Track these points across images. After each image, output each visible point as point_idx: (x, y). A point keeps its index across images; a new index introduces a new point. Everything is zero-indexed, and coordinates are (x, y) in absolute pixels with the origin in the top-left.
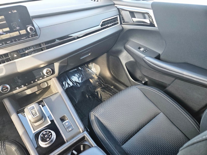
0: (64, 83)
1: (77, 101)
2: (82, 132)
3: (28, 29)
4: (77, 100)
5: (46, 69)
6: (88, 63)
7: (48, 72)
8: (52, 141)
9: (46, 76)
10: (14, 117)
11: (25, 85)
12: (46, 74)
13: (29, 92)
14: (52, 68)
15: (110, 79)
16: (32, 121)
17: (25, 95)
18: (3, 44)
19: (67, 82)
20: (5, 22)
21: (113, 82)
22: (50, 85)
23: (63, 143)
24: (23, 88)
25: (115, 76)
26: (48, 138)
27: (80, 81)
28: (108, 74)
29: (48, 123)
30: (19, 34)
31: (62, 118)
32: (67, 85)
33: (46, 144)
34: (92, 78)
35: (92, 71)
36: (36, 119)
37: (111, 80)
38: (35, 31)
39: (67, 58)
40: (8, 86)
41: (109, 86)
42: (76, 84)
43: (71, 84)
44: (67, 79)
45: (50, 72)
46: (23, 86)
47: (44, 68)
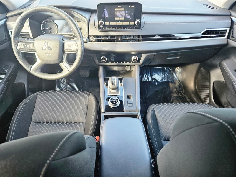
0: (144, 76)
3: (136, 22)
7: (135, 59)
10: (101, 80)
11: (116, 63)
12: (133, 61)
13: (116, 68)
14: (140, 58)
16: (111, 87)
17: (112, 70)
18: (115, 29)
20: (123, 13)
22: (132, 71)
24: (114, 64)
29: (119, 94)
30: (128, 24)
31: (129, 96)
32: (146, 79)
36: (113, 87)
38: (140, 25)
39: (154, 54)
40: (106, 59)
44: (149, 73)
45: (136, 59)
46: (114, 62)
47: (134, 55)
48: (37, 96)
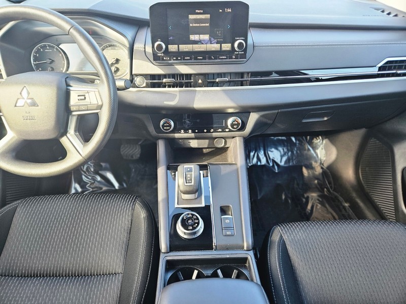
0: (252, 154)
1: (260, 194)
2: (245, 248)
3: (236, 45)
4: (262, 194)
5: (233, 118)
6: (316, 135)
7: (235, 125)
8: (195, 233)
9: (229, 129)
10: (161, 171)
11: (193, 132)
12: (230, 127)
13: (194, 144)
14: (244, 120)
15: (348, 186)
16: (182, 188)
17: (188, 146)
18: (191, 59)
19: (258, 156)
20: (208, 25)
21: (354, 195)
22: (228, 147)
23: (209, 247)
24: (190, 134)
25: (364, 185)
26: (192, 226)
27: (282, 164)
28: (348, 173)
29: (201, 204)
30: (219, 50)
31: (224, 208)
32: (255, 160)
33: (185, 233)
34: (310, 167)
35: (315, 152)
36: (188, 189)
37: (351, 189)
38: (245, 50)
39: (277, 111)
40: (172, 123)
41: (341, 199)
42: (273, 165)
43: (264, 161)
44: (260, 150)
45: (238, 124)
46: (190, 131)
47: (232, 114)
48: (15, 210)
